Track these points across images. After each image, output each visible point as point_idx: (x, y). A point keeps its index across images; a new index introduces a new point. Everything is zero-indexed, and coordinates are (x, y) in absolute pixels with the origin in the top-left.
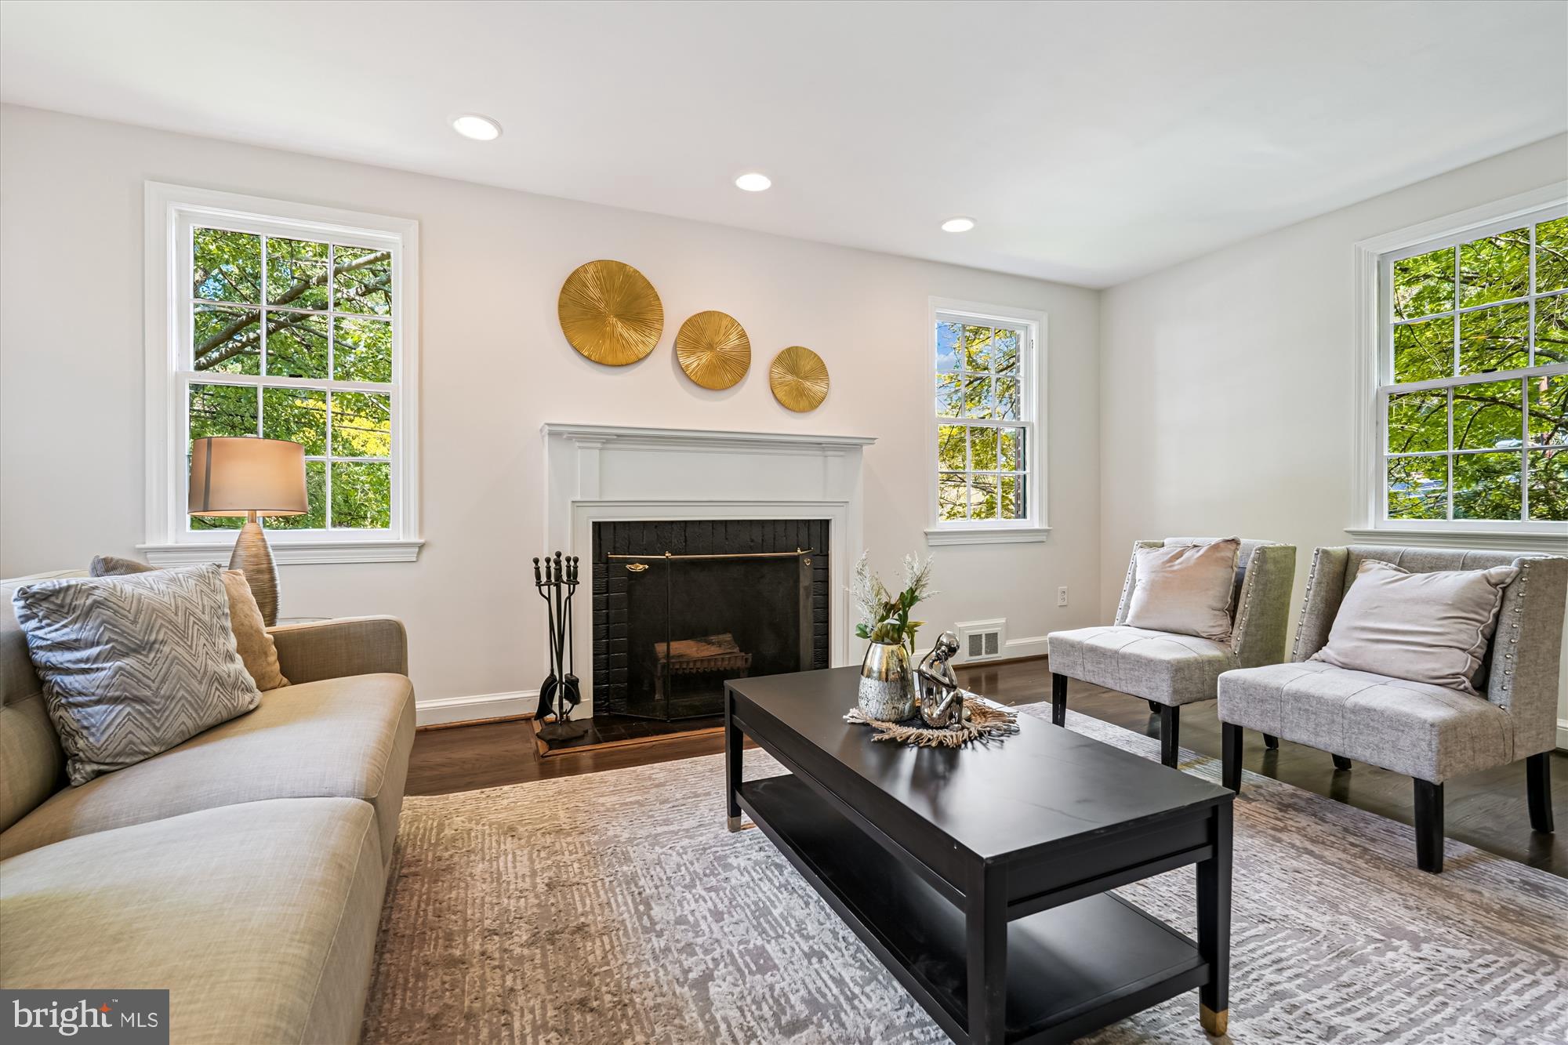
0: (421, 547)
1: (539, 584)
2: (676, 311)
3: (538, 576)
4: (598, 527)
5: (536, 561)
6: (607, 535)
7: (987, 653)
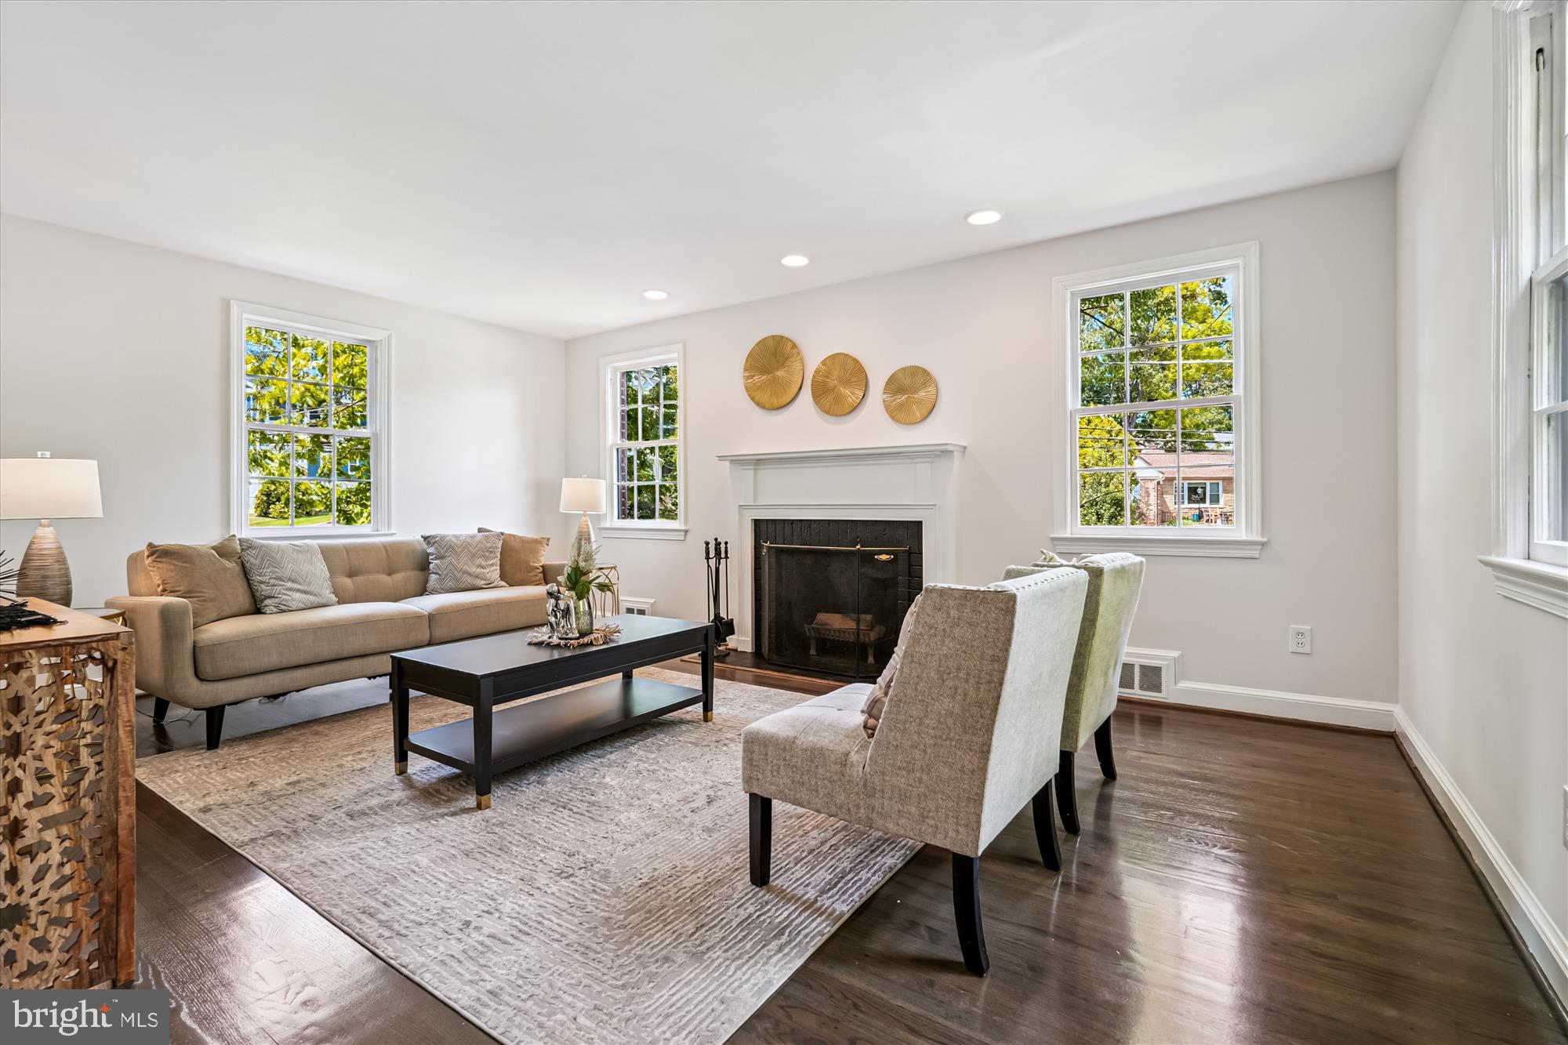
0: (686, 532)
1: (708, 558)
2: (813, 358)
3: (707, 553)
4: (757, 523)
5: (707, 544)
6: (763, 528)
7: (1141, 688)
